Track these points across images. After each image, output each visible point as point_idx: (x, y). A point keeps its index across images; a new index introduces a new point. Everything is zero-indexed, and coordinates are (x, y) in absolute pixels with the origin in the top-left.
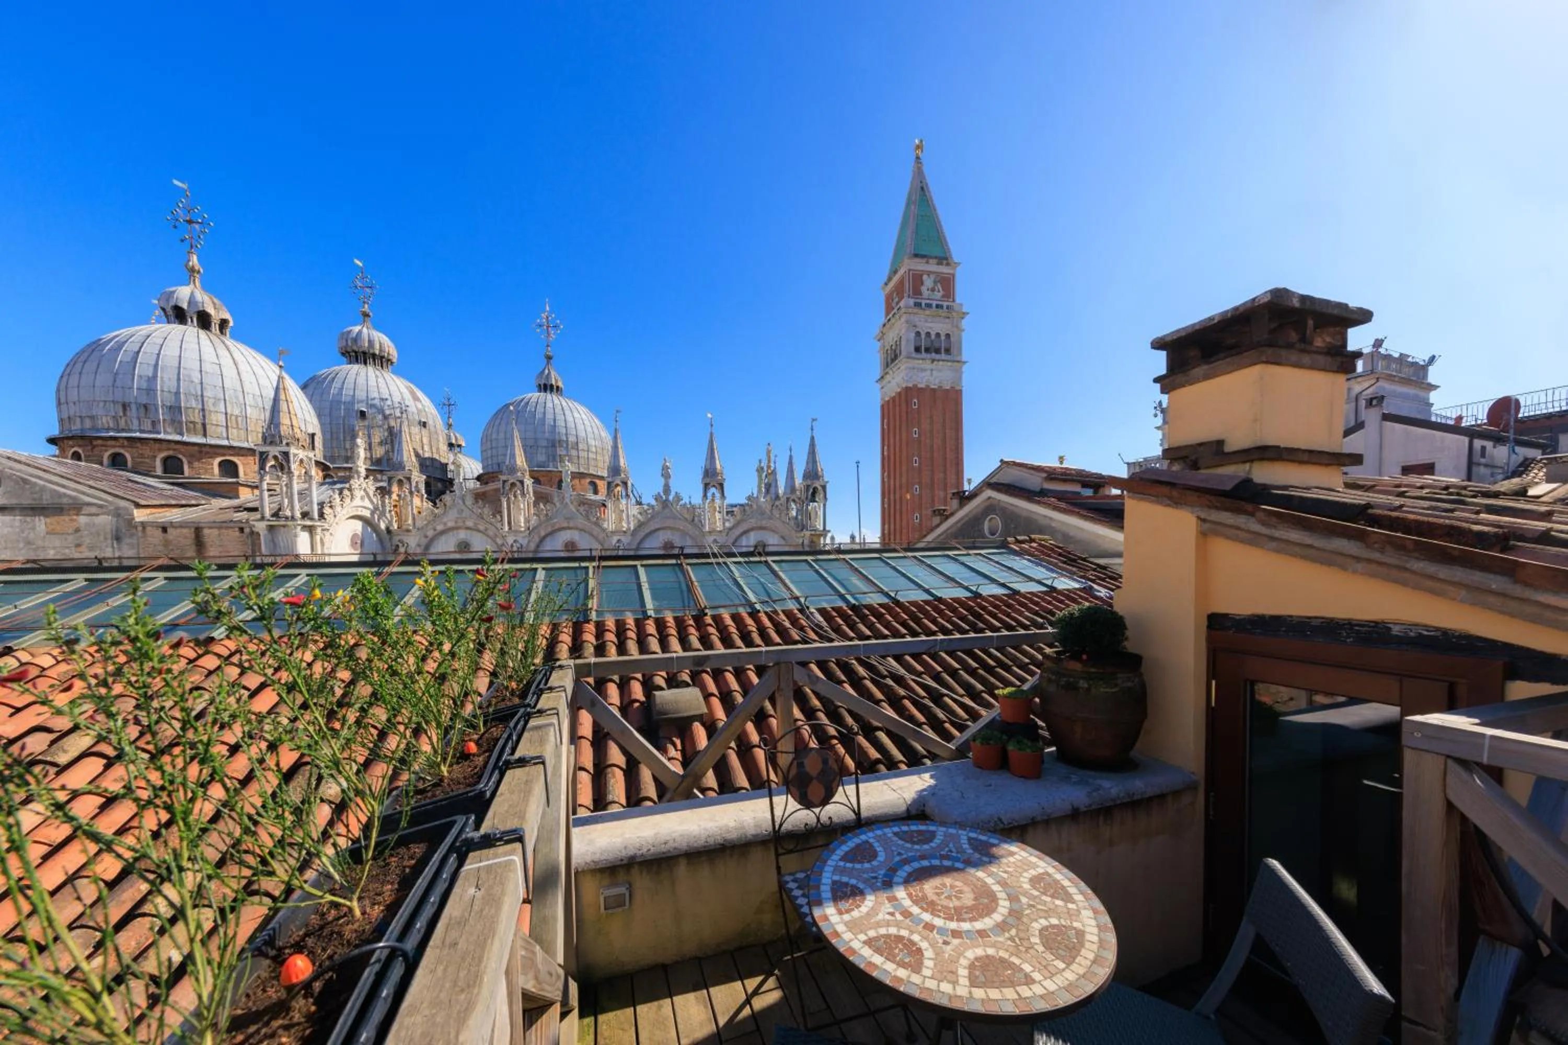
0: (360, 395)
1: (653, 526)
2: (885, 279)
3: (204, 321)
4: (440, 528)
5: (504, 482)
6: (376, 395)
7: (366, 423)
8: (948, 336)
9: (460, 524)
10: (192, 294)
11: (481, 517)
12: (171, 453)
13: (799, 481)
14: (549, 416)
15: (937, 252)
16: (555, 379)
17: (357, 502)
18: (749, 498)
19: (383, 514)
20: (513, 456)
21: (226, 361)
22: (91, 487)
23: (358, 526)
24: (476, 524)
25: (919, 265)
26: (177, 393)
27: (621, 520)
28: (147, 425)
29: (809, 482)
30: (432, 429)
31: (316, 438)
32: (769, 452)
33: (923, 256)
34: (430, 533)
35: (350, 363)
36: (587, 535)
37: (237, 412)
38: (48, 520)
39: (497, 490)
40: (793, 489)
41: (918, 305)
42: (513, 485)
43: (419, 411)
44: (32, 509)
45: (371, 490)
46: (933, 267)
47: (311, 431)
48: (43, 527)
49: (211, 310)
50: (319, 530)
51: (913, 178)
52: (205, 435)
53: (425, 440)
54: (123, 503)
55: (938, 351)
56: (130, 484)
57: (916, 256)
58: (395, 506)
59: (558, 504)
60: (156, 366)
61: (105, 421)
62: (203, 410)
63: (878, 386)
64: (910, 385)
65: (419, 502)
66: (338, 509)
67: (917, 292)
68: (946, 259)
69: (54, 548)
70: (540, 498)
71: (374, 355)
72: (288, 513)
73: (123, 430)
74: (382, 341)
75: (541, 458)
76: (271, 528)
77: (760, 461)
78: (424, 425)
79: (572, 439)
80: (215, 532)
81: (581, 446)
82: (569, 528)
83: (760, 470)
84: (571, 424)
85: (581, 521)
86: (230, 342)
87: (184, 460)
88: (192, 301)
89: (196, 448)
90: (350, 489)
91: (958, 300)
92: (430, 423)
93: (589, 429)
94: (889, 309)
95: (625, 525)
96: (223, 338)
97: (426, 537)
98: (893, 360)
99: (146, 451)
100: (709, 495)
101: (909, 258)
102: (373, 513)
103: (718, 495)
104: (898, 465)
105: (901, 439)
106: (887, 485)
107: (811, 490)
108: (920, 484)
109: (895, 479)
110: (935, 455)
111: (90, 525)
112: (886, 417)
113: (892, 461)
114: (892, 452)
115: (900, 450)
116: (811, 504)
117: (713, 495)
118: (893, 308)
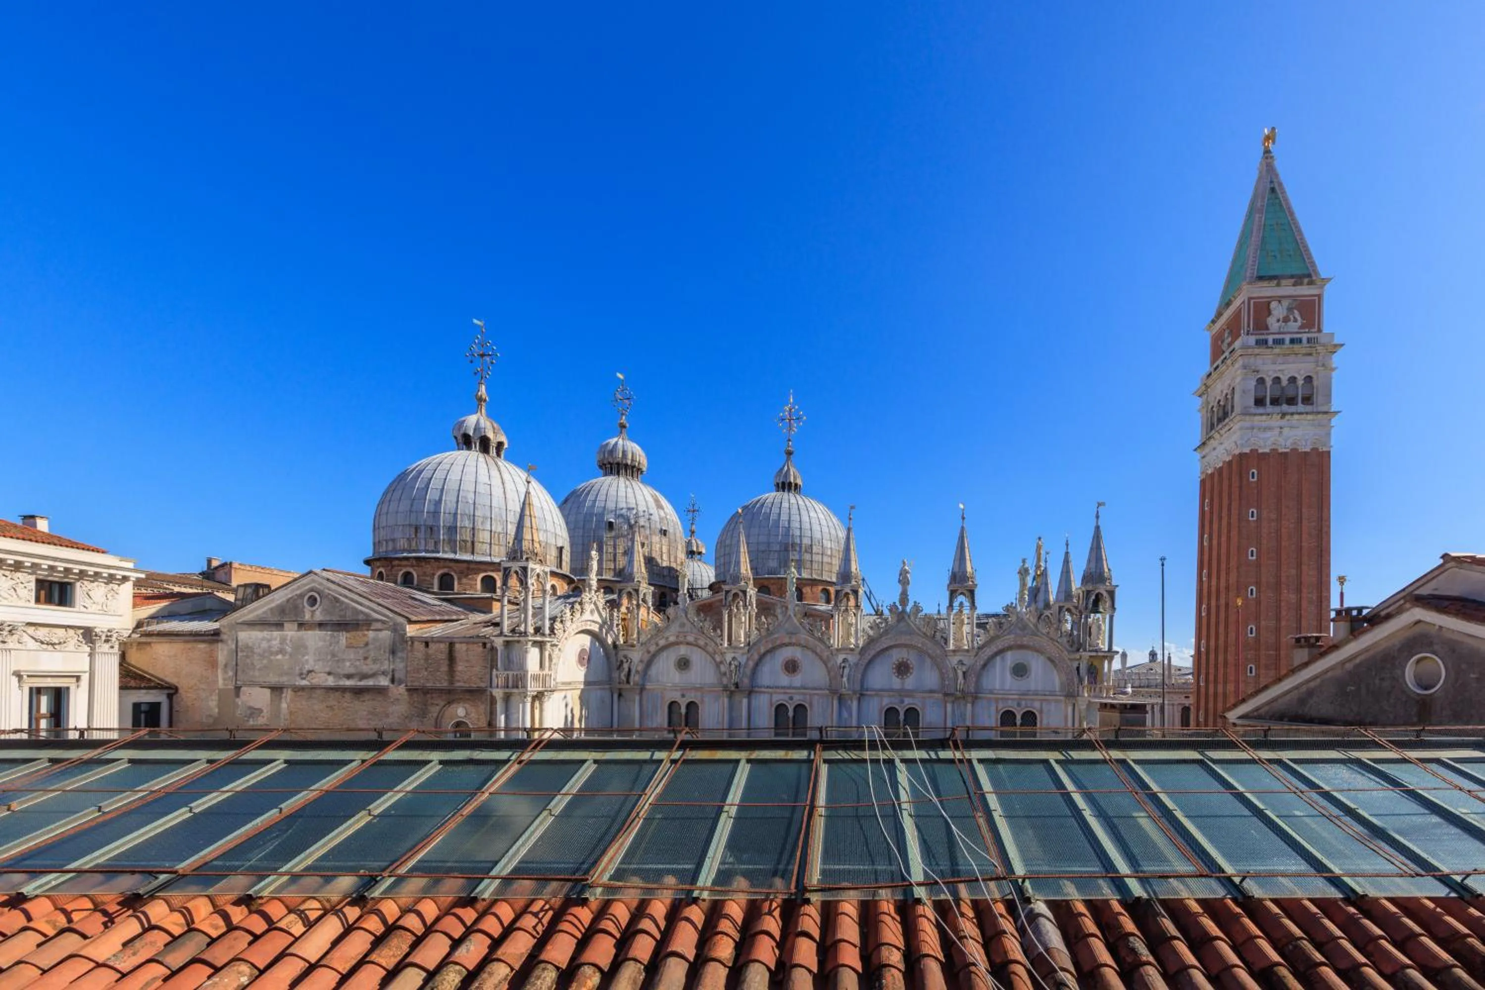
0: (611, 505)
1: (885, 643)
2: (1212, 316)
3: (484, 445)
4: (662, 643)
5: (727, 592)
6: (624, 505)
7: (613, 534)
8: (1309, 379)
9: (681, 639)
10: (478, 422)
11: (701, 630)
12: (445, 570)
13: (1076, 584)
14: (784, 517)
16: (795, 476)
17: (587, 616)
18: (1007, 608)
19: (611, 628)
20: (738, 563)
21: (496, 481)
22: (380, 605)
23: (586, 640)
24: (696, 639)
25: (1266, 290)
26: (456, 514)
27: (849, 635)
28: (431, 547)
29: (1090, 588)
30: (672, 537)
31: (564, 551)
32: (1039, 548)
33: (1271, 278)
34: (653, 649)
35: (605, 475)
36: (810, 653)
37: (499, 529)
38: (348, 635)
39: (721, 600)
40: (1068, 595)
41: (1259, 343)
42: (736, 595)
43: (661, 519)
44: (339, 625)
45: (601, 603)
46: (1287, 289)
47: (560, 545)
48: (344, 641)
49: (490, 435)
50: (548, 645)
51: (1260, 179)
52: (473, 553)
53: (665, 549)
54: (401, 620)
55: (1291, 401)
56: (410, 601)
57: (1261, 278)
58: (624, 620)
59: (780, 617)
60: (442, 490)
61: (402, 543)
62: (473, 529)
63: (1197, 455)
64: (1247, 450)
65: (647, 616)
66: (568, 623)
67: (1261, 325)
68: (1309, 276)
69: (350, 660)
70: (764, 609)
71: (626, 465)
72: (522, 629)
73: (414, 551)
74: (635, 451)
75: (773, 564)
76: (507, 644)
77: (1024, 561)
78: (664, 533)
79: (806, 541)
80: (464, 647)
81: (815, 550)
82: (790, 644)
83: (1023, 572)
84: (806, 526)
85: (804, 636)
86: (502, 463)
87: (456, 577)
88: (477, 428)
89: (465, 565)
90: (581, 603)
91: (1326, 329)
92: (671, 530)
93: (825, 529)
94: (1217, 352)
95: (853, 640)
96: (497, 460)
97: (649, 652)
98: (1220, 420)
99: (428, 569)
100: (956, 604)
101: (1250, 283)
102: (601, 628)
103: (967, 604)
104: (1223, 558)
105: (1229, 524)
106: (1205, 586)
107: (1093, 597)
108: (1258, 584)
109: (1218, 578)
110: (1283, 544)
111: (375, 639)
112: (1208, 495)
113: (1215, 554)
114: (1215, 542)
115: (1229, 538)
116: (1092, 615)
117: (961, 604)
118: (1224, 352)
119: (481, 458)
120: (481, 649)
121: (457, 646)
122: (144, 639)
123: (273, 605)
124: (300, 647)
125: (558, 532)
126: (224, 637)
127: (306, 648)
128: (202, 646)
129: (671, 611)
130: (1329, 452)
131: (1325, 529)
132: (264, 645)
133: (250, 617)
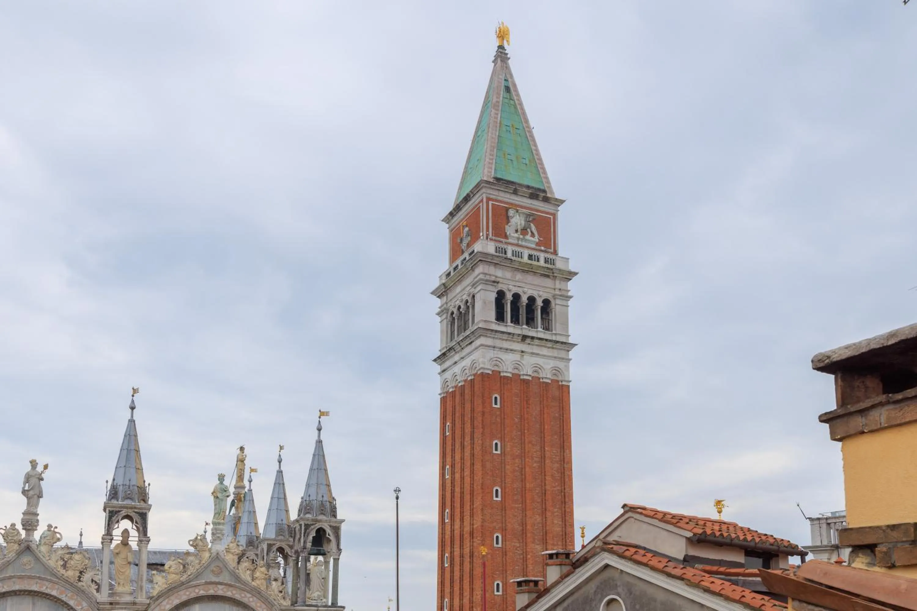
2: (450, 207)
8: (546, 302)
15: (528, 180)
18: (195, 543)
25: (503, 194)
29: (312, 521)
33: (508, 182)
40: (282, 529)
41: (500, 251)
46: (523, 199)
51: (494, 72)
55: (530, 324)
57: (498, 179)
64: (489, 371)
67: (500, 232)
68: (545, 192)
77: (221, 478)
83: (220, 493)
91: (561, 252)
98: (461, 331)
100: (117, 532)
101: (489, 181)
103: (134, 533)
104: (467, 497)
105: (473, 455)
106: (448, 528)
107: (313, 534)
108: (503, 531)
109: (462, 520)
110: (528, 485)
112: (449, 418)
113: (457, 490)
114: (457, 476)
115: (472, 472)
116: (312, 558)
117: (126, 533)
118: (463, 252)
130: (569, 386)
131: (567, 473)
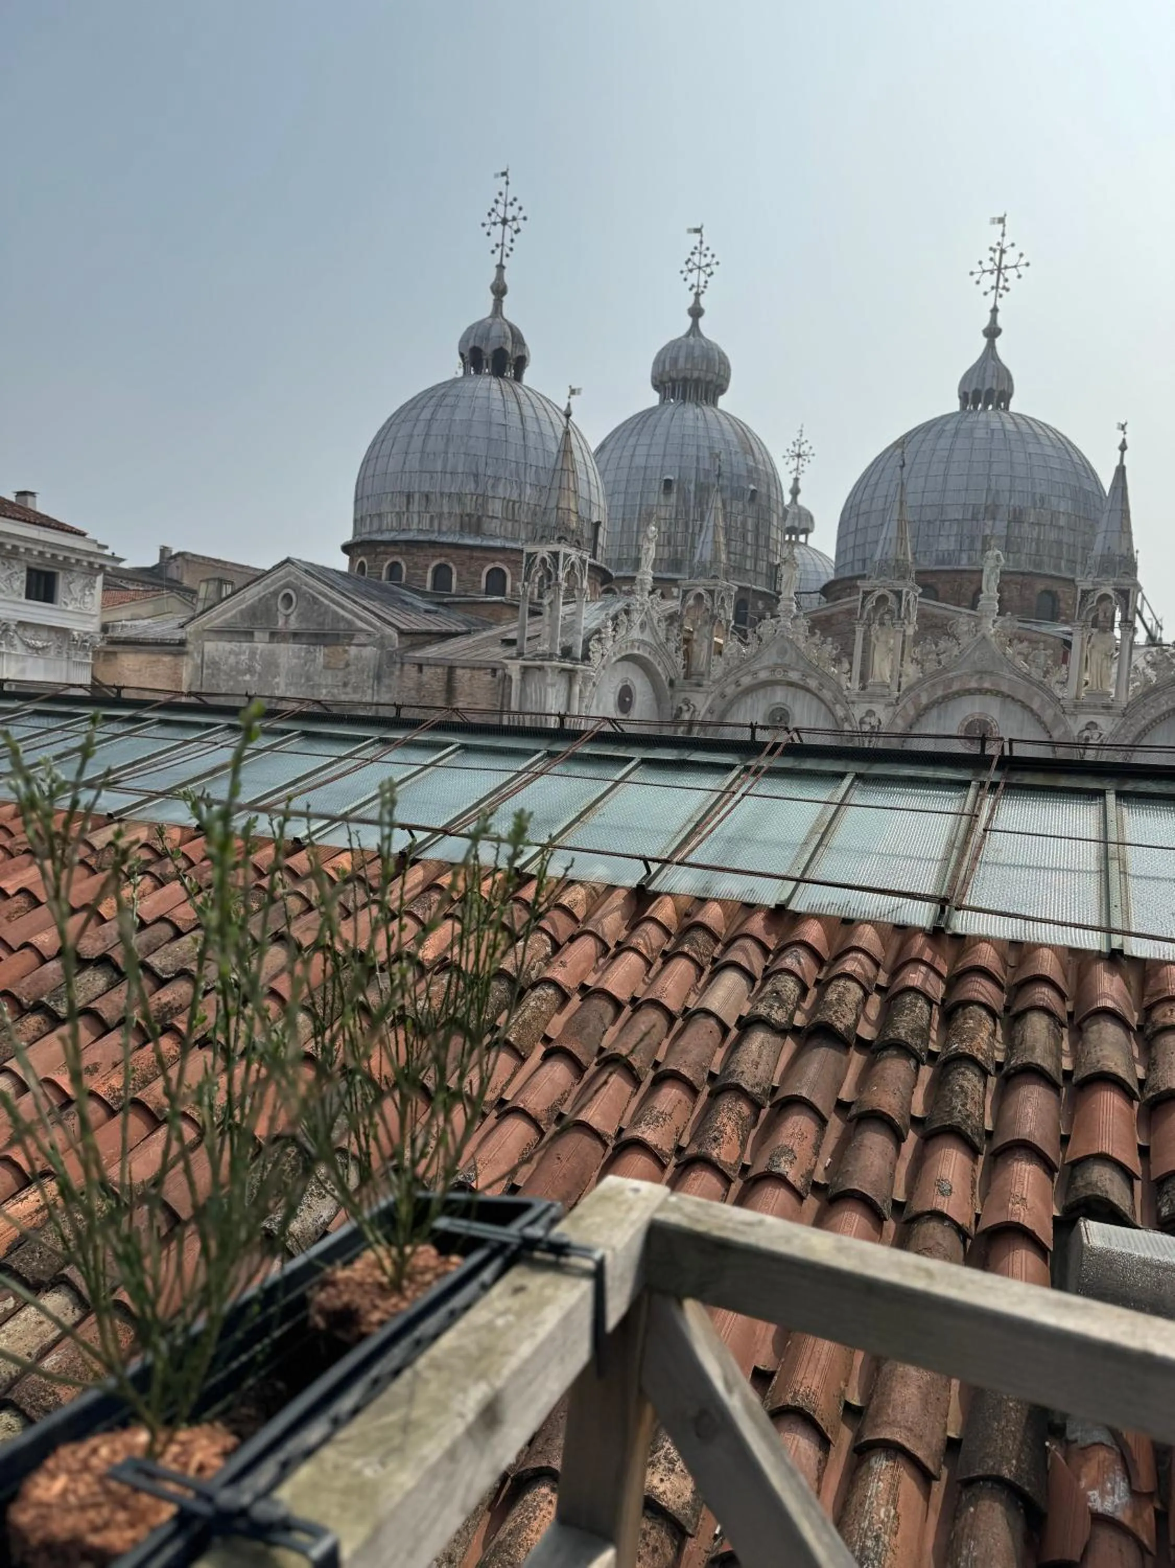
4: (746, 681)
5: (867, 594)
7: (671, 499)
9: (779, 677)
12: (442, 560)
17: (636, 632)
22: (365, 608)
23: (631, 672)
24: (804, 677)
28: (425, 524)
30: (764, 502)
31: (601, 530)
34: (730, 690)
35: (664, 400)
36: (1019, 710)
38: (326, 650)
39: (851, 612)
42: (882, 599)
43: (749, 471)
44: (316, 635)
45: (656, 612)
47: (595, 520)
48: (321, 660)
50: (580, 677)
52: (478, 533)
53: (750, 524)
54: (387, 630)
56: (399, 605)
59: (965, 640)
61: (390, 519)
62: (482, 496)
66: (608, 644)
69: (326, 686)
70: (933, 626)
73: (405, 531)
76: (526, 669)
78: (751, 495)
80: (467, 674)
82: (980, 691)
86: (520, 391)
87: (454, 570)
88: (488, 337)
89: (467, 552)
92: (763, 491)
96: (514, 386)
97: (723, 696)
99: (420, 557)
102: (653, 652)
111: (358, 658)
119: (494, 383)
120: (489, 677)
121: (459, 672)
122: (111, 648)
123: (244, 606)
124: (271, 665)
125: (595, 499)
126: (190, 647)
127: (277, 666)
128: (167, 659)
129: (766, 627)
132: (232, 660)
133: (217, 622)
